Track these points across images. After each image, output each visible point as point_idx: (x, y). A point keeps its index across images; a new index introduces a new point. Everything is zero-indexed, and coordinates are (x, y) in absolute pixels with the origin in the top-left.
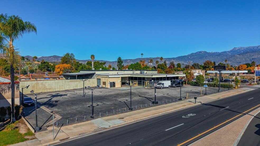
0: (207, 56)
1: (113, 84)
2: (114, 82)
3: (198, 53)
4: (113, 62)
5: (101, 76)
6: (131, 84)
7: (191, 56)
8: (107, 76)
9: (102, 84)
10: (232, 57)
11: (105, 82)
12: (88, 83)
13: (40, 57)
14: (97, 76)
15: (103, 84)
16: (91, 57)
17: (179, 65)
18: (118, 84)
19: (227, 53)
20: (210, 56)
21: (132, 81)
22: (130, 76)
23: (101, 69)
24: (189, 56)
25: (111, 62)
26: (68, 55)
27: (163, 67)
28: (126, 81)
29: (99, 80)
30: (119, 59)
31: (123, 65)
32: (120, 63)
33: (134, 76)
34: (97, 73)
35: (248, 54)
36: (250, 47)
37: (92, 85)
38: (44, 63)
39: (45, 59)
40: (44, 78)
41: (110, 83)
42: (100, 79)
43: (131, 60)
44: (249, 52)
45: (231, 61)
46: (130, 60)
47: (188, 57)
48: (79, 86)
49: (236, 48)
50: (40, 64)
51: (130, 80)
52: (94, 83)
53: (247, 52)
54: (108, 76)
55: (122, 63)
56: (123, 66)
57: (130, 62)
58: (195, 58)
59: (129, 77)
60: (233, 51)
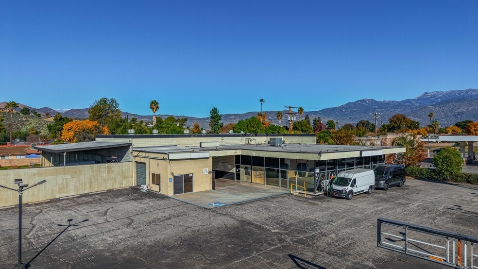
0: (375, 108)
1: (184, 183)
2: (186, 176)
3: (360, 102)
4: (204, 119)
5: (147, 155)
6: (243, 177)
7: (346, 109)
8: (163, 156)
9: (148, 179)
10: (420, 109)
11: (159, 175)
12: (105, 175)
13: (68, 110)
14: (135, 153)
15: (153, 183)
16: (151, 105)
17: (331, 124)
18: (203, 181)
19: (411, 102)
20: (381, 108)
21: (246, 168)
22: (239, 152)
23: (131, 131)
24: (342, 107)
25: (200, 119)
26: (106, 101)
27: (304, 128)
28: (230, 167)
29: (141, 166)
30: (214, 111)
31: (222, 124)
32: (215, 120)
33: (254, 154)
34: (137, 143)
35: (450, 104)
36: (454, 91)
37: (121, 184)
38: (61, 119)
39: (78, 113)
40: (24, 155)
41: (175, 178)
42: (145, 163)
43: (237, 115)
44: (452, 101)
45: (419, 117)
46: (234, 115)
47: (341, 111)
48: (72, 187)
49: (427, 93)
50: (53, 121)
51: (241, 166)
52: (125, 177)
53: (448, 102)
54: (166, 156)
55: (219, 120)
56: (222, 126)
57: (234, 119)
58: (354, 112)
59: (237, 157)
60: (423, 99)
